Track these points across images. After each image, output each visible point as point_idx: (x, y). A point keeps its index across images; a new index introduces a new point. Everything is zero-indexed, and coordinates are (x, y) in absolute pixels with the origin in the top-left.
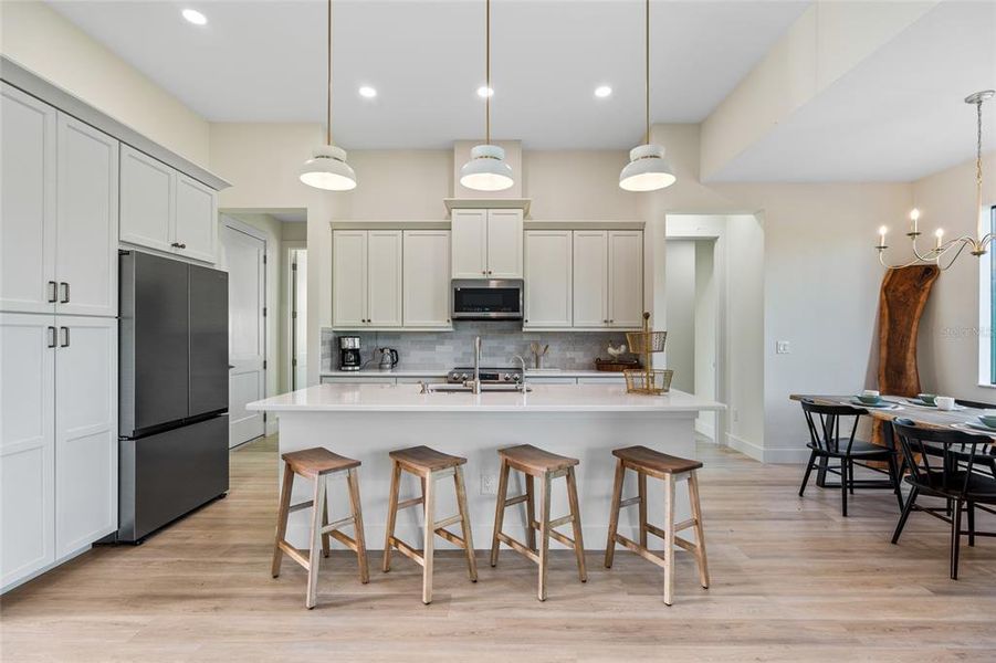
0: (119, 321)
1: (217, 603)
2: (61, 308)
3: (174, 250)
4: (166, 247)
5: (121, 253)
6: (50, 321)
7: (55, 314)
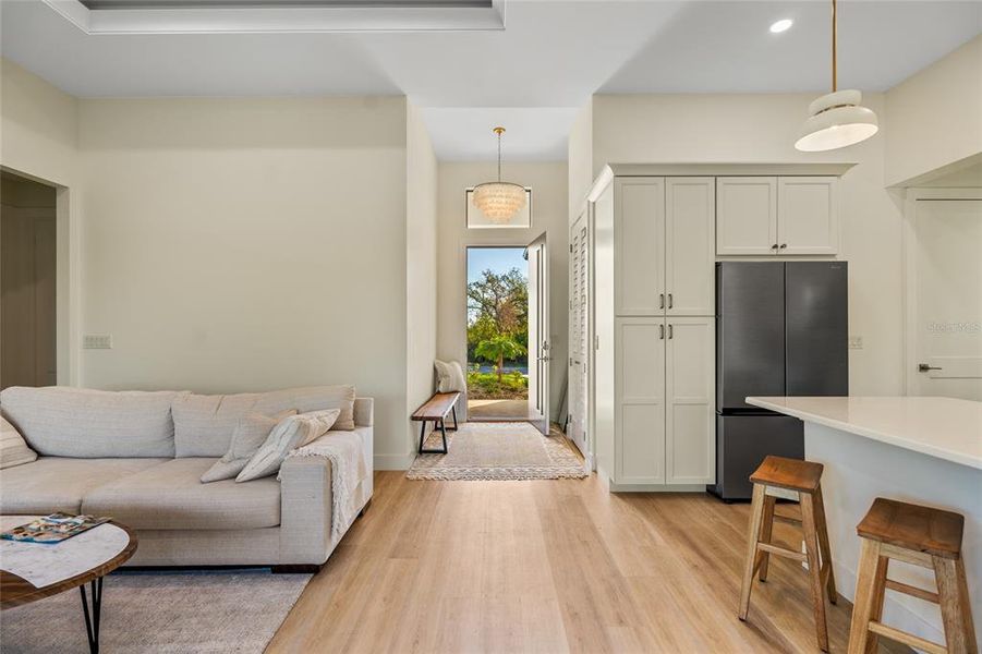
0: (717, 320)
1: (701, 563)
2: (669, 312)
3: (774, 252)
4: (767, 250)
5: (718, 265)
6: (661, 321)
7: (665, 316)
